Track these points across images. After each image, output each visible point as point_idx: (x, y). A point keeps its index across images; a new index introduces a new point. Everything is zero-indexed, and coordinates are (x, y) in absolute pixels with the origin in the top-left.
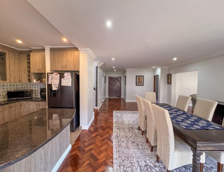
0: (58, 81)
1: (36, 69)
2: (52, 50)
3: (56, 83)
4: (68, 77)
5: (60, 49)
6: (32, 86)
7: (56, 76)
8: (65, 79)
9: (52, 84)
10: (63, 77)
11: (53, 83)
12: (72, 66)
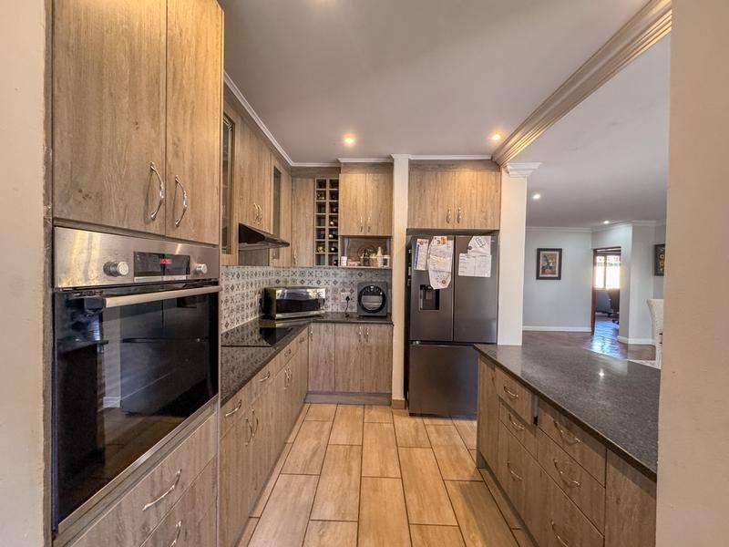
0: (449, 260)
1: (355, 224)
2: (415, 166)
3: (442, 268)
4: (481, 249)
5: (440, 165)
6: (310, 278)
7: (443, 247)
8: (473, 254)
9: (427, 271)
10: (466, 249)
11: (431, 267)
12: (477, 215)
